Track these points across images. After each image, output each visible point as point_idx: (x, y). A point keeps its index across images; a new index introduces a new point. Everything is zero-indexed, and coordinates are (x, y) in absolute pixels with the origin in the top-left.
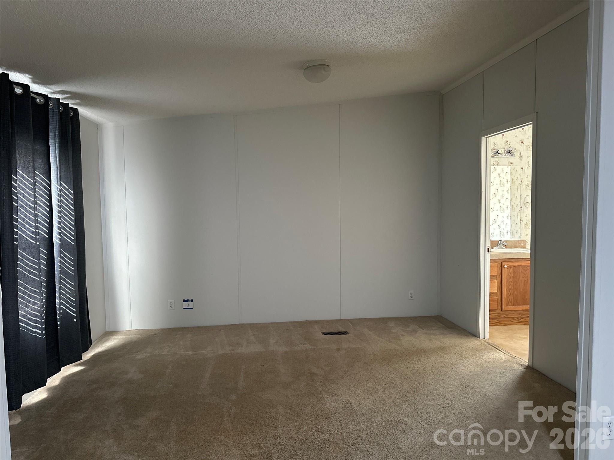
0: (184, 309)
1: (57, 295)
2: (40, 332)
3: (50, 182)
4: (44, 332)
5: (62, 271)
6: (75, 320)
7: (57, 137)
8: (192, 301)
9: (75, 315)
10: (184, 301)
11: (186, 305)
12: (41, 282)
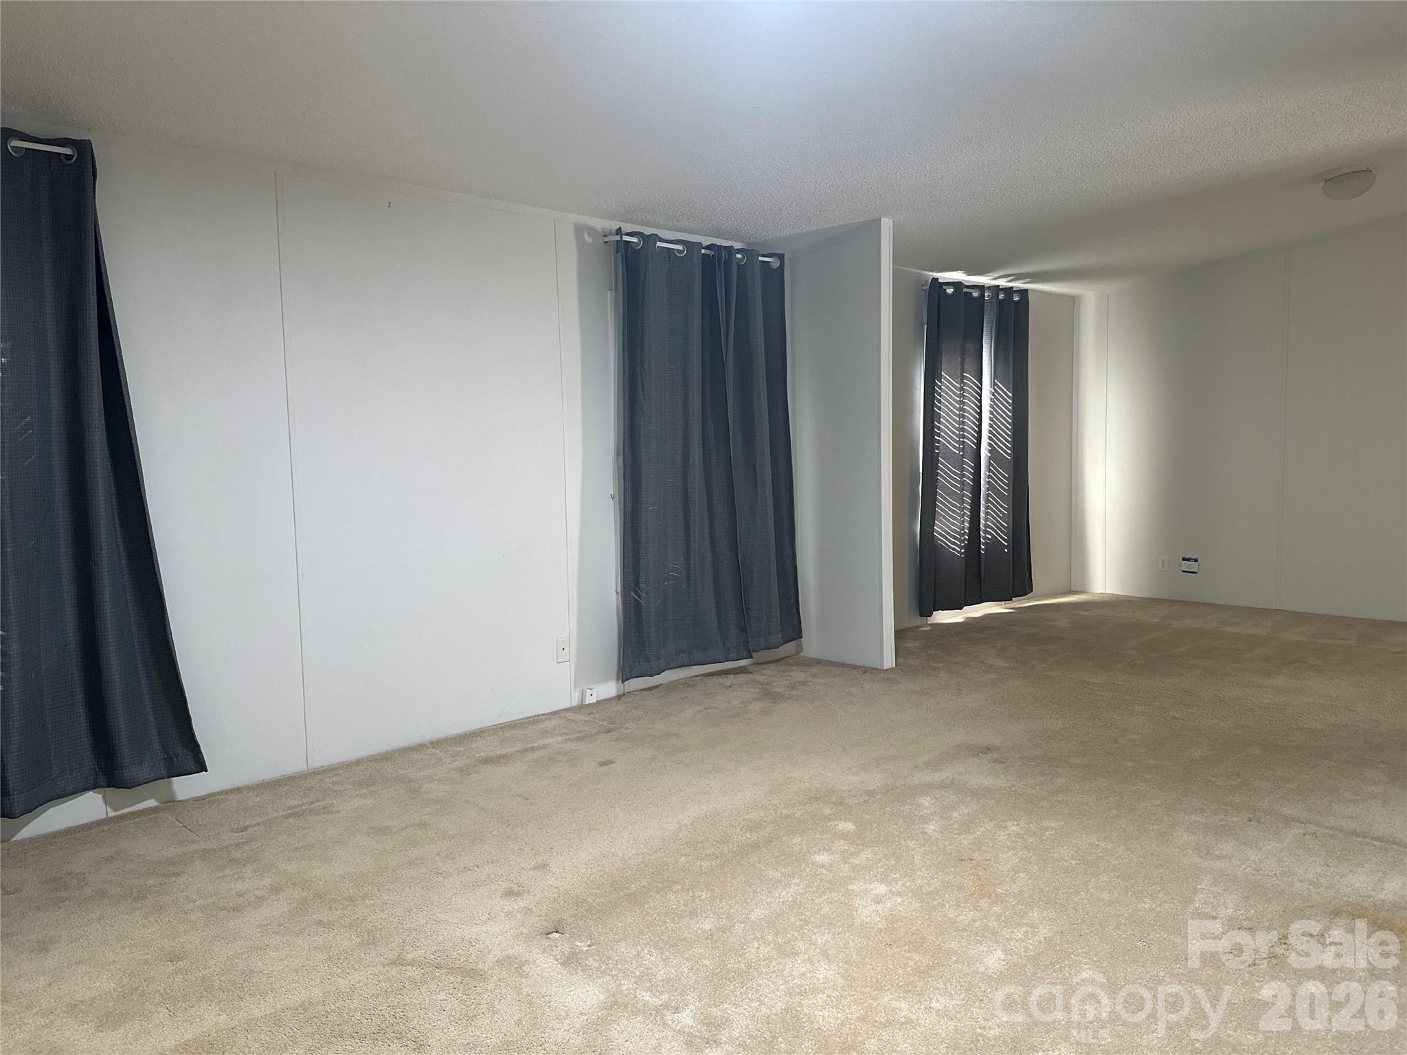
0: (1184, 571)
1: (982, 515)
2: (959, 550)
3: (981, 385)
4: (963, 551)
5: (991, 486)
6: (1006, 550)
7: (993, 332)
8: (1196, 560)
9: (1006, 544)
10: (1184, 559)
11: (1186, 565)
12: (963, 496)
